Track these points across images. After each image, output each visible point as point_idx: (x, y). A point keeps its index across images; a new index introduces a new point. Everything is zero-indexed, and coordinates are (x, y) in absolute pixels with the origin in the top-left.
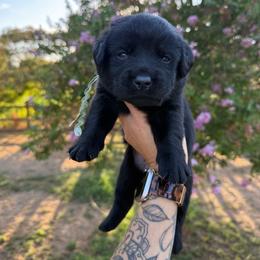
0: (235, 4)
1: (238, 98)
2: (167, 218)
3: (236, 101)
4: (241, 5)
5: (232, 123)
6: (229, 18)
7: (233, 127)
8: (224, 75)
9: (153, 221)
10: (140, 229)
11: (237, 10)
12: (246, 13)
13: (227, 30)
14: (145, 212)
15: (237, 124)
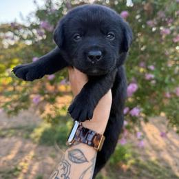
0: (156, 3)
1: (158, 73)
2: (86, 161)
3: (156, 75)
4: (161, 4)
5: (153, 91)
6: (152, 13)
7: (154, 95)
8: (148, 56)
9: (75, 162)
10: (64, 168)
11: (157, 7)
12: (164, 9)
13: (150, 23)
14: (70, 155)
15: (157, 92)
